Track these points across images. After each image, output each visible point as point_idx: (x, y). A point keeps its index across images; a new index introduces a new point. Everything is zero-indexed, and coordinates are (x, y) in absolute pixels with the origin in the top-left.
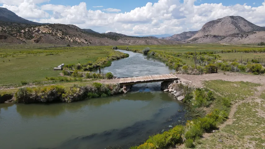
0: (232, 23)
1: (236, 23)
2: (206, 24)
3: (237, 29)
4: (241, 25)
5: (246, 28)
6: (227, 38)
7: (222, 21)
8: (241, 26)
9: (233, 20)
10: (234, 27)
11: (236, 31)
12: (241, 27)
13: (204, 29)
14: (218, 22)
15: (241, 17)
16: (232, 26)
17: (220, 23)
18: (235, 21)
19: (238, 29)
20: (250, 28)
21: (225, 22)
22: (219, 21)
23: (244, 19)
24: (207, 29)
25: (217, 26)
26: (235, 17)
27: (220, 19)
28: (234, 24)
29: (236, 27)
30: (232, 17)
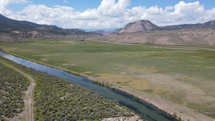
0: (141, 25)
2: (127, 25)
3: (143, 28)
5: (149, 28)
8: (146, 26)
13: (125, 27)
14: (134, 24)
15: (148, 21)
16: (141, 27)
17: (135, 24)
18: (143, 23)
19: (144, 28)
20: (151, 28)
21: (138, 24)
24: (127, 28)
25: (132, 26)
26: (145, 21)
27: (135, 22)
28: (143, 25)
29: (143, 27)
30: (142, 21)
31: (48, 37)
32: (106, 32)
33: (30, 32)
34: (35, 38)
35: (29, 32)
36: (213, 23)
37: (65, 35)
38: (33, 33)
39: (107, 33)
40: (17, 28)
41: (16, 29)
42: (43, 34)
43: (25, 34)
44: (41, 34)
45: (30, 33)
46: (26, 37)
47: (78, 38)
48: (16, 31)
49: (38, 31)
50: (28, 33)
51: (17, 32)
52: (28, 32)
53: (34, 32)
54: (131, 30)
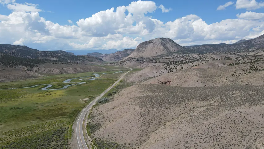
0: (162, 44)
1: (165, 44)
2: (140, 45)
3: (165, 50)
4: (169, 45)
5: (173, 49)
6: (144, 63)
7: (154, 42)
9: (162, 41)
10: (163, 48)
11: (164, 52)
12: (169, 48)
14: (150, 43)
15: (170, 39)
16: (162, 47)
17: (151, 44)
18: (164, 42)
20: (176, 49)
21: (156, 43)
22: (151, 41)
23: (172, 41)
24: (140, 49)
25: (149, 47)
26: (165, 38)
27: (152, 41)
28: (164, 45)
29: (165, 48)
30: (162, 39)
32: (104, 54)
36: (254, 42)
39: (105, 57)
54: (147, 53)
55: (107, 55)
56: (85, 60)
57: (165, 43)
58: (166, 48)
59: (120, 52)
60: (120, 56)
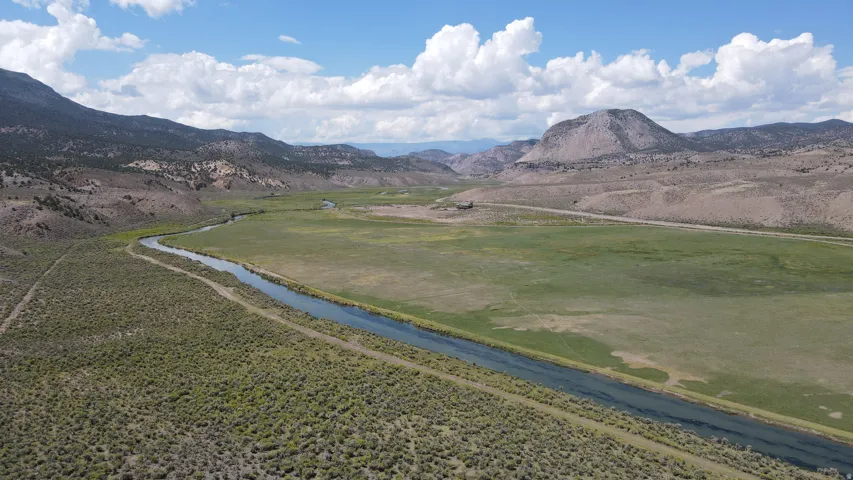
0: (611, 128)
1: (619, 128)
2: (551, 129)
3: (618, 142)
4: (632, 132)
5: (642, 140)
7: (589, 122)
8: (630, 134)
9: (614, 120)
10: (614, 138)
11: (616, 148)
12: (630, 138)
13: (546, 139)
14: (579, 124)
15: (638, 113)
16: (610, 136)
17: (582, 128)
18: (618, 122)
19: (622, 141)
20: (652, 140)
21: (596, 125)
22: (581, 121)
24: (552, 140)
25: (575, 135)
26: (623, 111)
27: (585, 117)
28: (615, 129)
29: (619, 136)
30: (614, 113)
31: (272, 183)
32: (458, 155)
33: (200, 163)
34: (229, 188)
35: (196, 165)
37: (327, 176)
38: (215, 170)
39: (459, 162)
40: (144, 148)
41: (138, 151)
42: (252, 173)
43: (186, 173)
44: (245, 174)
45: (202, 170)
46: (198, 187)
47: (383, 185)
48: (148, 162)
49: (230, 158)
50: (193, 170)
51: (151, 166)
52: (192, 163)
53: (219, 163)
54: (570, 149)
55: (464, 156)
56: (410, 167)
57: (621, 125)
58: (622, 138)
59: (501, 148)
60: (501, 158)
